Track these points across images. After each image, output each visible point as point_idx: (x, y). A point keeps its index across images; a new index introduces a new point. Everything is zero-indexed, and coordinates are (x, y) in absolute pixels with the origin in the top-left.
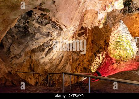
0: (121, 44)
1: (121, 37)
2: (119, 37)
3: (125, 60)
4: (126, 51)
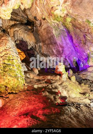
0: (11, 68)
1: (11, 58)
2: (8, 58)
3: (14, 92)
4: (18, 79)
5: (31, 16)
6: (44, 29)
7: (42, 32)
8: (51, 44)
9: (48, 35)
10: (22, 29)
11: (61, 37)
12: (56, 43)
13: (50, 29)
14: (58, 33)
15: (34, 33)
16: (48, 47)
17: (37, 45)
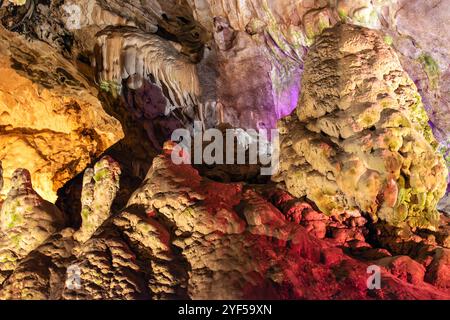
5: (205, 12)
6: (243, 61)
7: (232, 69)
8: (255, 108)
9: (252, 81)
10: (153, 45)
11: (291, 94)
12: (269, 108)
13: (262, 64)
14: (285, 80)
15: (200, 65)
16: (242, 117)
17: (201, 106)
